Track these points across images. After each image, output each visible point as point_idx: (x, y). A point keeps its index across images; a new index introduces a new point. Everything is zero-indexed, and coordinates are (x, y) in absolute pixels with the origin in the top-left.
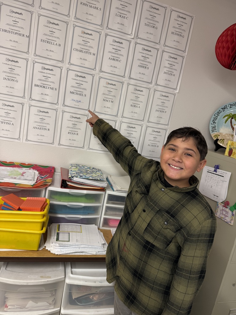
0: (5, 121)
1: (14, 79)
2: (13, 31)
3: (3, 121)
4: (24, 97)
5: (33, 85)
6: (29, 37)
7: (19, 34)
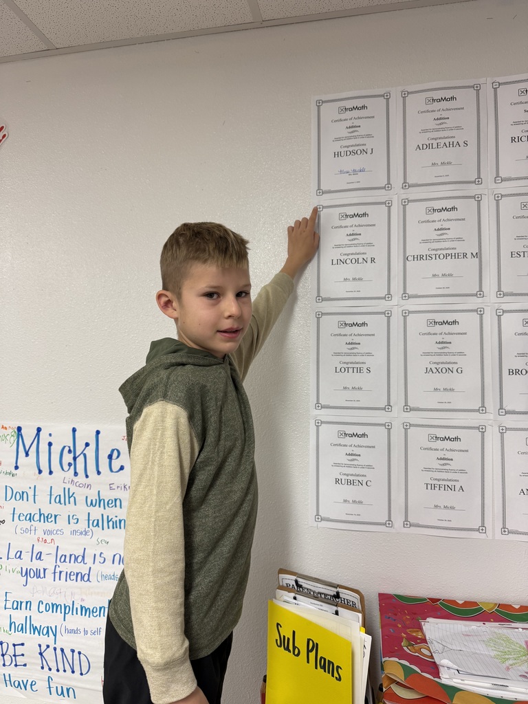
0: (441, 482)
1: (450, 366)
2: (439, 252)
3: (436, 482)
4: (482, 409)
5: (505, 372)
6: (478, 255)
7: (453, 254)
